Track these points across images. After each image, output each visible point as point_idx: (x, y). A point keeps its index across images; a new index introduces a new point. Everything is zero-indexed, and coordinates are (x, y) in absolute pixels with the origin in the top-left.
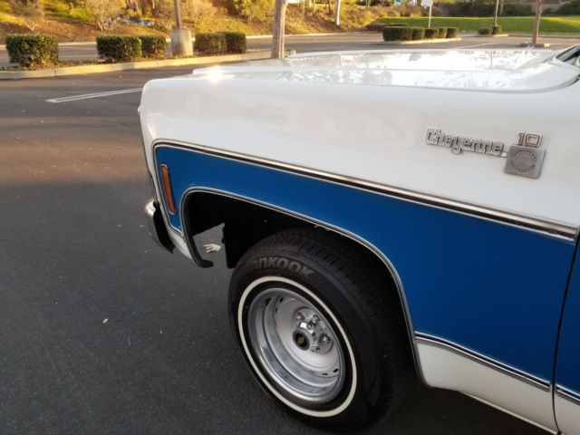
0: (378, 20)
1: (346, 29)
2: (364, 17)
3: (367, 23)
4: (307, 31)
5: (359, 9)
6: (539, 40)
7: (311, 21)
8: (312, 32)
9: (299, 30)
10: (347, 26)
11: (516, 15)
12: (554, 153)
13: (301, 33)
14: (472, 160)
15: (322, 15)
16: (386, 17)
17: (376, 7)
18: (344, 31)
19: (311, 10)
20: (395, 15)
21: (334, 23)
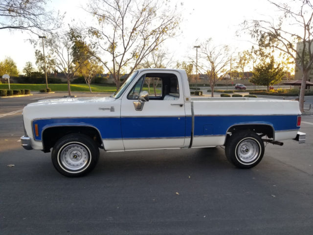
6: (72, 94)
11: (54, 83)
12: (115, 108)
14: (106, 111)
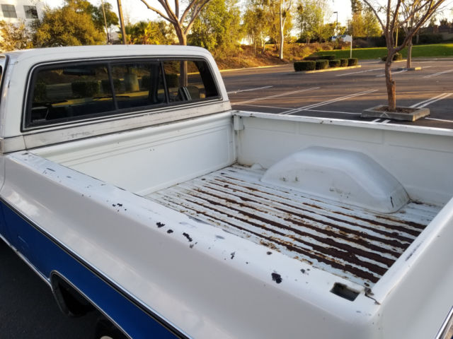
0: (315, 53)
1: (288, 61)
2: (302, 52)
3: (306, 56)
4: (257, 65)
5: (300, 46)
7: (261, 57)
8: (260, 65)
9: (251, 64)
10: (289, 59)
13: (252, 66)
15: (270, 52)
16: (321, 50)
17: (314, 44)
18: (287, 63)
19: (262, 50)
20: (329, 49)
21: (279, 58)
